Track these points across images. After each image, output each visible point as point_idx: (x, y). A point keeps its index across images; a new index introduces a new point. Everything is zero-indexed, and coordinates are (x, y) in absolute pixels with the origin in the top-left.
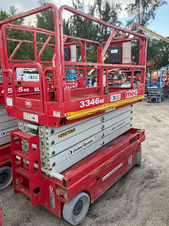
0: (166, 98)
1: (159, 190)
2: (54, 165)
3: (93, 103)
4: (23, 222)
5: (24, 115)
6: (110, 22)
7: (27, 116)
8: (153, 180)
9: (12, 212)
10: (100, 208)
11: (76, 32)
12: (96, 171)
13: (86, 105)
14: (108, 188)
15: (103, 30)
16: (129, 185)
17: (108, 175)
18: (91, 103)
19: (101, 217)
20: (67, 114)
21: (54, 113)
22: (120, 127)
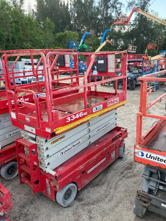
0: (162, 86)
1: (134, 180)
2: (49, 164)
3: (78, 117)
4: (27, 205)
5: (25, 127)
6: (111, 3)
7: (27, 128)
8: (131, 171)
9: (20, 197)
10: (85, 194)
11: (76, 15)
12: (81, 167)
13: (72, 120)
14: (93, 178)
15: (104, 13)
16: (111, 175)
17: (92, 169)
18: (76, 117)
19: (85, 201)
20: (56, 130)
21: (46, 129)
22: (106, 127)
